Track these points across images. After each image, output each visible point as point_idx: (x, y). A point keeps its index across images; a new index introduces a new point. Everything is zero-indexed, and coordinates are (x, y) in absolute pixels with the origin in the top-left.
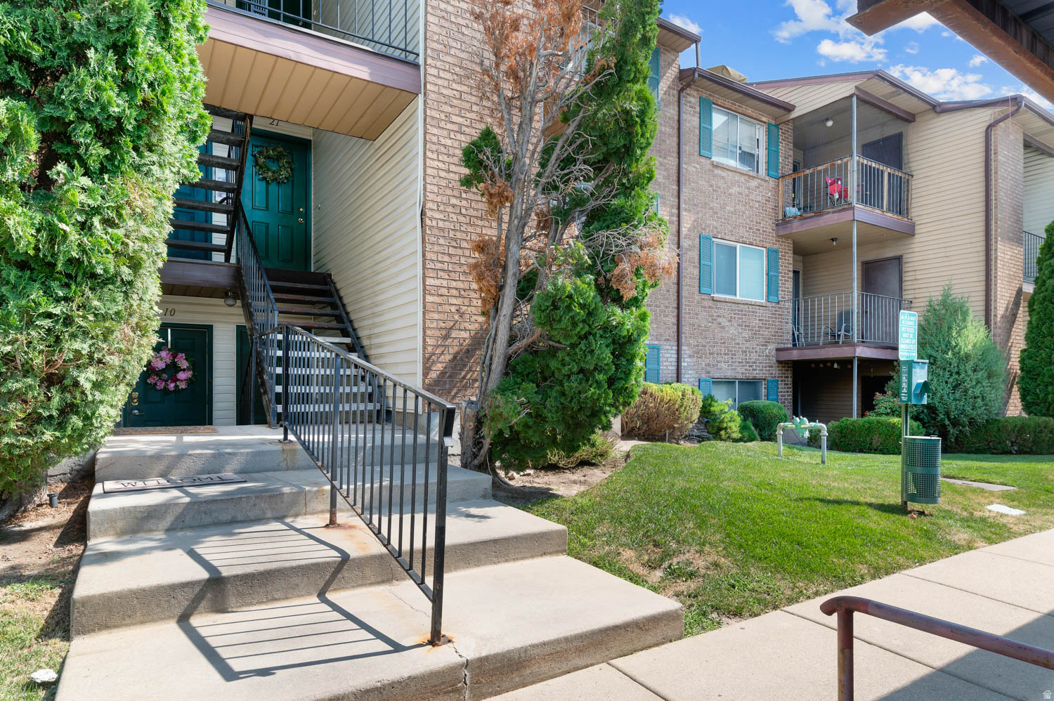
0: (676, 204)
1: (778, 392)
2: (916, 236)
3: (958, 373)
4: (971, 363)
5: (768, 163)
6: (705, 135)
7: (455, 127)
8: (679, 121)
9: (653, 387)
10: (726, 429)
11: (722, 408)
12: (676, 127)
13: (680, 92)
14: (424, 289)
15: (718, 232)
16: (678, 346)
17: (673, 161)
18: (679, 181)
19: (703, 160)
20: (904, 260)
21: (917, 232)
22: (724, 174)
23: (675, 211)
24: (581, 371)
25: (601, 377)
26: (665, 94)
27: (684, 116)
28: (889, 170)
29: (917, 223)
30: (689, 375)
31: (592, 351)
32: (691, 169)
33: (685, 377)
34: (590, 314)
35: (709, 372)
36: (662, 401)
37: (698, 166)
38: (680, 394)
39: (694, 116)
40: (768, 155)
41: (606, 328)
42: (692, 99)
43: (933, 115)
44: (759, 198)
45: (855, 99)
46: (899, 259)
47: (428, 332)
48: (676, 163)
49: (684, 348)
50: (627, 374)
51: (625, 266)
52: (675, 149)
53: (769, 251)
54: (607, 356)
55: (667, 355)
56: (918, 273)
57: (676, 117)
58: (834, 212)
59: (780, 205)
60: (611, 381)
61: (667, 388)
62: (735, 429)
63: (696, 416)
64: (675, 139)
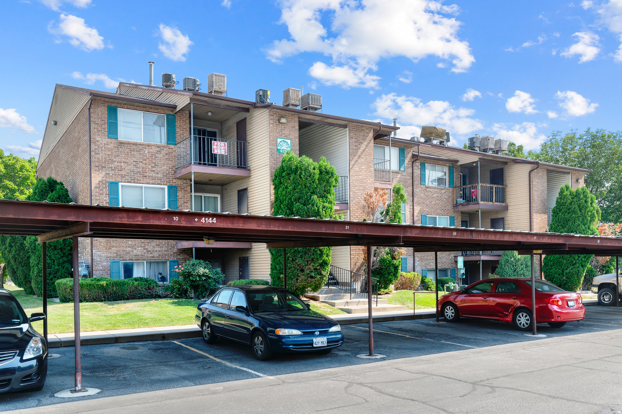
0: (412, 204)
1: (455, 274)
2: (509, 210)
3: (516, 266)
4: (520, 262)
5: (449, 182)
6: (422, 177)
7: (356, 216)
8: (412, 173)
9: (404, 273)
10: (430, 288)
11: (429, 280)
12: (411, 176)
13: (413, 162)
14: (350, 254)
15: (429, 213)
16: (414, 257)
17: (411, 188)
18: (413, 196)
19: (422, 186)
20: (505, 220)
21: (509, 209)
22: (430, 190)
23: (412, 207)
24: (388, 273)
25: (392, 274)
26: (407, 164)
27: (414, 171)
28: (495, 186)
29: (509, 205)
30: (418, 269)
31: (390, 269)
32: (418, 190)
33: (416, 270)
34: (390, 262)
35: (426, 267)
36: (407, 278)
37: (420, 189)
38: (413, 276)
39: (418, 170)
40: (449, 179)
41: (393, 264)
42: (418, 164)
43: (513, 163)
44: (446, 197)
45: (479, 162)
46: (503, 219)
47: (352, 264)
48: (412, 189)
49: (416, 258)
50: (397, 273)
51: (396, 253)
52: (411, 184)
53: (450, 217)
54: (393, 270)
55: (410, 261)
56: (509, 225)
57: (411, 172)
58: (473, 204)
59: (455, 198)
60: (394, 275)
61: (409, 274)
62: (433, 287)
63: (419, 283)
64: (411, 180)
